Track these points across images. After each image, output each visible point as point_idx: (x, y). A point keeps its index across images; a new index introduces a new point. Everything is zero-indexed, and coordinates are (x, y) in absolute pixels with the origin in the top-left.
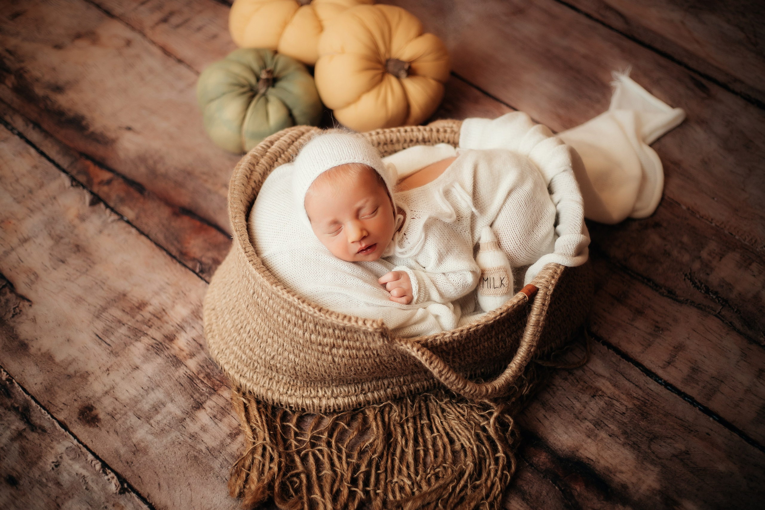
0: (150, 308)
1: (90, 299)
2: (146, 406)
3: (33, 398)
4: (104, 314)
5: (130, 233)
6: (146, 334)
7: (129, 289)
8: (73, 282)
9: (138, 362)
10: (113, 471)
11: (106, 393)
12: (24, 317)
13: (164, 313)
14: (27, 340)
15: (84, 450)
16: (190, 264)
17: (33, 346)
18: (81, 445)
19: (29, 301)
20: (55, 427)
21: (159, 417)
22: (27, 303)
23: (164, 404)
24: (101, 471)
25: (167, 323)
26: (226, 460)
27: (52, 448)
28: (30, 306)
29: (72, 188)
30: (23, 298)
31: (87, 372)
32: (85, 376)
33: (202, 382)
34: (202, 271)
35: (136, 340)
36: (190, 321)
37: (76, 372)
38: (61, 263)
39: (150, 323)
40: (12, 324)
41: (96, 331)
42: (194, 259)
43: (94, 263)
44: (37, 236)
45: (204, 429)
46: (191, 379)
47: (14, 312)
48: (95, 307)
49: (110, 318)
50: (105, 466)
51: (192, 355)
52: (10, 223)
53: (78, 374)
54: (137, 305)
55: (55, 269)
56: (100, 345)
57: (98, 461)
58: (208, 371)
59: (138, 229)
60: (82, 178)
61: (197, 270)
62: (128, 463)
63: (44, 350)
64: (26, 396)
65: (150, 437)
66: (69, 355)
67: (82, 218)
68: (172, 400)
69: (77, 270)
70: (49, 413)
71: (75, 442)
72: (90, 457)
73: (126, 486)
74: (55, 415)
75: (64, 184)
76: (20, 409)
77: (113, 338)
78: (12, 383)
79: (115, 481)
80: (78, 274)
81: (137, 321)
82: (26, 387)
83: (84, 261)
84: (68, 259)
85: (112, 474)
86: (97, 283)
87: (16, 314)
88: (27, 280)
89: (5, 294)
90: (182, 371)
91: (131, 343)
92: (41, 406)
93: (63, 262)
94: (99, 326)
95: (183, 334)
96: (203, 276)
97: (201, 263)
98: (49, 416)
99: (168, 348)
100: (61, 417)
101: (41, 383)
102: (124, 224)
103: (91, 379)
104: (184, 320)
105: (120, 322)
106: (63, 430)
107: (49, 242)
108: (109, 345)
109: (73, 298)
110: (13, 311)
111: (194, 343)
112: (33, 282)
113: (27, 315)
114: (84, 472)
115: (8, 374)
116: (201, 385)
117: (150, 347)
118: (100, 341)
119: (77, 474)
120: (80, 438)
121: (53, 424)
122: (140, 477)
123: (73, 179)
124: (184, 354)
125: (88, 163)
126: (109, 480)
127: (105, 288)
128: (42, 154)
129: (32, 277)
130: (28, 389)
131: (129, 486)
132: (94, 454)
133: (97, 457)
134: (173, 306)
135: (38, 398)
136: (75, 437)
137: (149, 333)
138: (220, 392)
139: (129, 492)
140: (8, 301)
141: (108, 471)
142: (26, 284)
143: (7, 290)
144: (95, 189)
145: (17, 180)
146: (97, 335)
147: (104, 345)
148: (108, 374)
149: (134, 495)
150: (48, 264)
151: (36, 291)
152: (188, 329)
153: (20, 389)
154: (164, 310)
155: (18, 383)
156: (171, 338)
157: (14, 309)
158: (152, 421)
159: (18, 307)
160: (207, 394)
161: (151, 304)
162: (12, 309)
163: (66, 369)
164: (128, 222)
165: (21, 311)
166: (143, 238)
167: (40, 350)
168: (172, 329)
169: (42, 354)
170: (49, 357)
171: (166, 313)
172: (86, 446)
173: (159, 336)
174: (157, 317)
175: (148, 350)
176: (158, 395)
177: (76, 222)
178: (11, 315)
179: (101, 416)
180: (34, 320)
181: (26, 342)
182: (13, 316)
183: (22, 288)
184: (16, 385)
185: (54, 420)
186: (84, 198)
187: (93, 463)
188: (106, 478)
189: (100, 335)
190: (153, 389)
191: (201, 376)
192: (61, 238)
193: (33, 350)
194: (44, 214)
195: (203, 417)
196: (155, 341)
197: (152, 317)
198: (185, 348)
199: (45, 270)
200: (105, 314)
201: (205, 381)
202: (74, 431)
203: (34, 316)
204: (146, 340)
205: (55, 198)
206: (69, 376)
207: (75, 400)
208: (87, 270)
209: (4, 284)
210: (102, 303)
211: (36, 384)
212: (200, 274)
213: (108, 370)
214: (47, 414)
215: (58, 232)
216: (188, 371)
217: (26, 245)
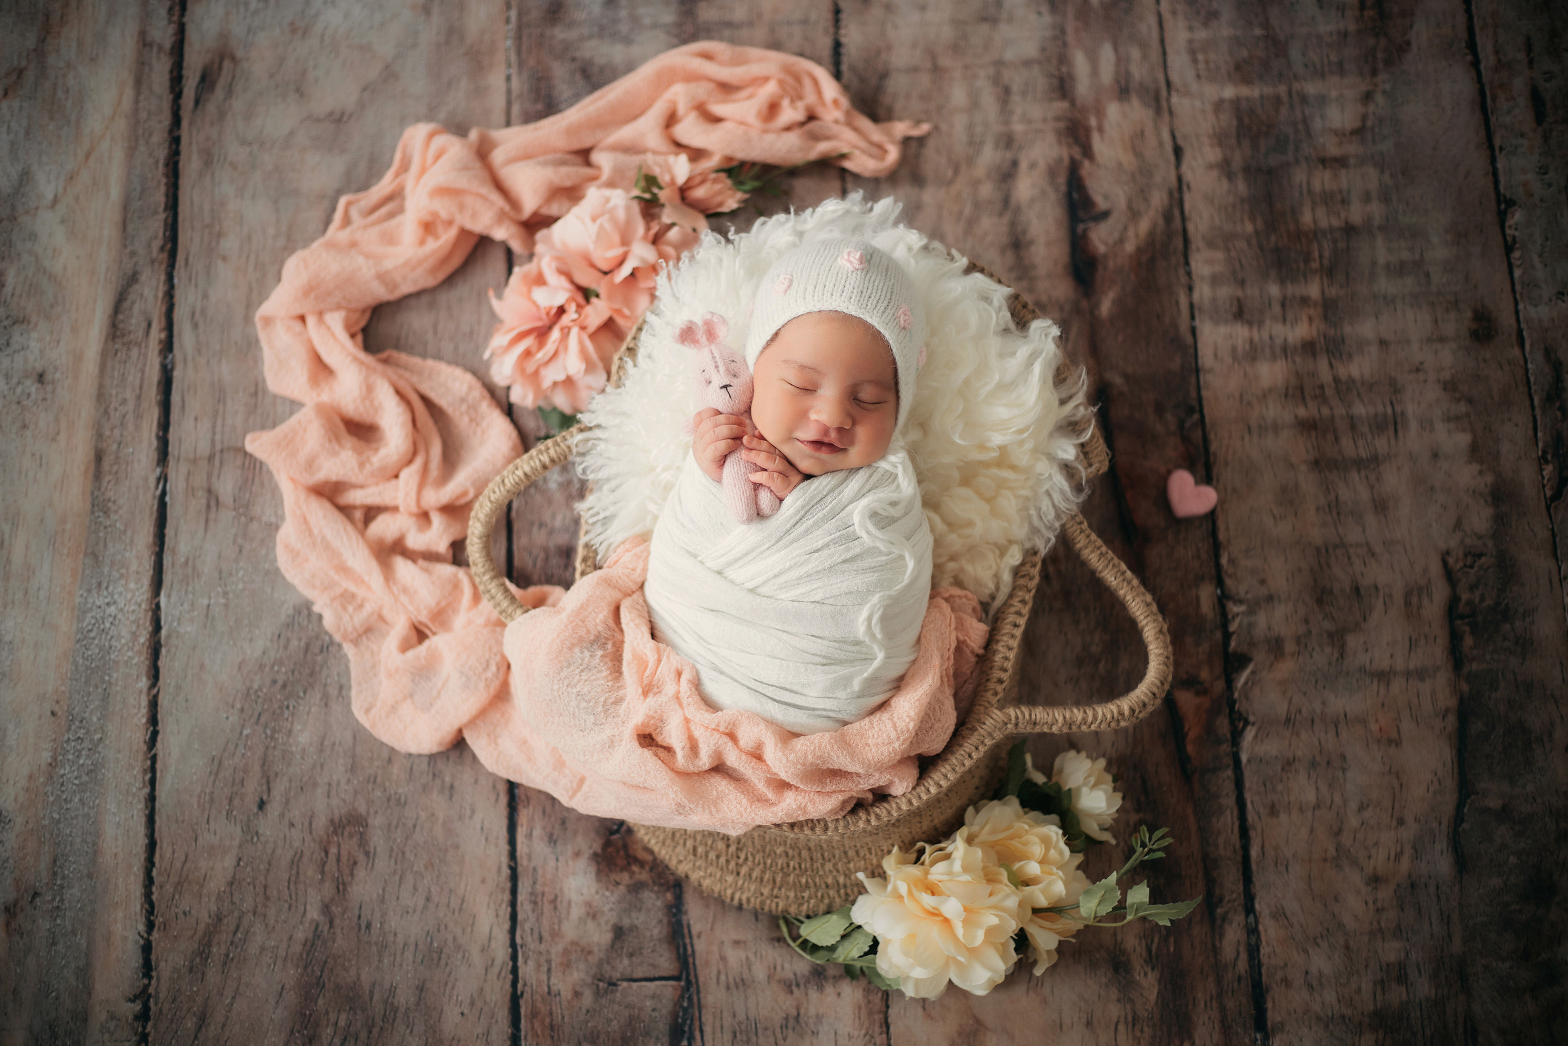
0: (1302, 412)
1: (1364, 494)
2: (1409, 283)
3: (1533, 408)
4: (1364, 456)
5: (1232, 561)
6: (1336, 380)
7: (1303, 468)
8: (1368, 544)
9: (1374, 349)
10: (1504, 235)
11: (1442, 340)
12: (1468, 541)
13: (1290, 391)
14: (1486, 502)
15: (1518, 287)
16: (1197, 435)
17: (1486, 485)
18: (1518, 296)
19: (1445, 563)
20: (1532, 345)
21: (1406, 255)
22: (1451, 561)
23: (1387, 266)
24: (1517, 245)
25: (1297, 373)
26: (1374, 141)
27: (1553, 320)
28: (1448, 553)
29: (1251, 719)
30: (1449, 574)
31: (1445, 389)
32: (1449, 386)
33: (1321, 256)
34: (1191, 410)
35: (1353, 381)
36: (1267, 350)
37: (1458, 401)
38: (1362, 591)
39: (1317, 392)
40: (1490, 544)
41: (1393, 441)
42: (1185, 439)
43: (1318, 549)
44: (1362, 669)
45: (1367, 198)
46: (1329, 272)
47: (1475, 561)
48: (1367, 477)
49: (1360, 443)
50: (1509, 249)
51: (1305, 301)
52: (1381, 729)
53: (1458, 395)
54: (1313, 434)
55: (1376, 587)
56: (1403, 413)
57: (1512, 261)
58: (1302, 265)
59: (1217, 556)
60: (1223, 725)
61: (1196, 416)
62: (1481, 231)
63: (1476, 468)
64: (1539, 418)
65: (1435, 240)
66: (1449, 432)
67: (1276, 647)
68: (1374, 263)
69: (1349, 558)
70: (1527, 370)
71: (1521, 307)
72: (1517, 273)
73: (1503, 206)
74: (1522, 362)
75: (1256, 736)
76: (1558, 404)
77: (1380, 409)
78: (1544, 452)
79: (1510, 222)
80: (1352, 551)
81: (1331, 408)
82: (1530, 432)
83: (1329, 566)
84: (1348, 590)
85: (1508, 232)
86: (1338, 514)
87: (1474, 555)
88: (1426, 601)
89: (1469, 603)
90: (1333, 291)
91: (1363, 384)
92: (1530, 388)
93: (1357, 590)
94: (1381, 444)
95: (1290, 339)
96: (1195, 403)
97: (1181, 425)
98: (1530, 366)
99: (1325, 337)
100: (1517, 351)
101: (1510, 420)
102: (1229, 582)
103: (1446, 375)
104: (1274, 357)
105: (1353, 427)
106: (1525, 333)
107: (1353, 641)
108: (1392, 404)
109: (1385, 516)
110: (1477, 564)
111: (1290, 315)
112: (1420, 590)
113: (1462, 541)
114: (1536, 260)
115: (1542, 470)
116: (1327, 254)
117: (1344, 357)
118: (1399, 420)
119: (1546, 265)
120: (1512, 307)
121: (1531, 351)
122: (1481, 203)
123: (1236, 736)
124: (1312, 312)
125: (1190, 749)
126: (1516, 229)
127: (1332, 497)
128: (1244, 832)
129: (1415, 600)
130: (1531, 426)
131: (1499, 203)
132: (1511, 273)
133: (1510, 267)
134: (1270, 390)
135: (1527, 403)
136: (1517, 312)
137: (1330, 378)
138: (1312, 226)
139: (1505, 197)
140: (1473, 588)
141: (1509, 239)
142: (1430, 596)
143: (1462, 608)
144: (1219, 686)
145: (1317, 807)
146: (1396, 431)
147: (1398, 409)
148: (1422, 363)
149: (1502, 189)
150: (1379, 604)
151: (1425, 570)
152: (1279, 342)
153: (1540, 434)
154: (1286, 396)
155: (1537, 445)
156: (1309, 348)
157: (1471, 567)
158: (1417, 257)
159: (1465, 566)
160: (1329, 236)
161: (1296, 417)
162: (1476, 569)
163: (1468, 415)
164: (1220, 583)
165: (1466, 555)
166: (1222, 536)
167: (1481, 472)
168: (1298, 360)
169: (1482, 464)
170: (1475, 452)
171: (1287, 389)
172: (1513, 290)
173: (1323, 364)
174: (1303, 393)
175: (1350, 356)
176: (1384, 285)
177: (1289, 647)
178: (1483, 559)
179: (1469, 314)
180: (1458, 525)
181: (1489, 499)
182: (1480, 555)
183: (1440, 593)
184: (1540, 445)
185: (1527, 356)
186: (1246, 683)
187: (1519, 263)
188: (1517, 234)
189: (1391, 428)
190: (1385, 297)
191: (1315, 265)
192: (1330, 635)
193: (1489, 479)
194: (1324, 703)
195: (1356, 213)
196: (1333, 361)
197: (1308, 399)
198: (1305, 319)
199: (1391, 596)
200: (1364, 453)
201: (1316, 255)
202: (1513, 321)
203: (1454, 531)
204: (1342, 372)
205: (1288, 720)
206: (1470, 401)
207: (1485, 361)
208: (1336, 547)
209: (1459, 622)
210: (1354, 476)
211: (1517, 425)
212: (1197, 408)
213: (1418, 370)
214: (1530, 372)
215: (1328, 650)
216: (1326, 285)
217: (1385, 665)
